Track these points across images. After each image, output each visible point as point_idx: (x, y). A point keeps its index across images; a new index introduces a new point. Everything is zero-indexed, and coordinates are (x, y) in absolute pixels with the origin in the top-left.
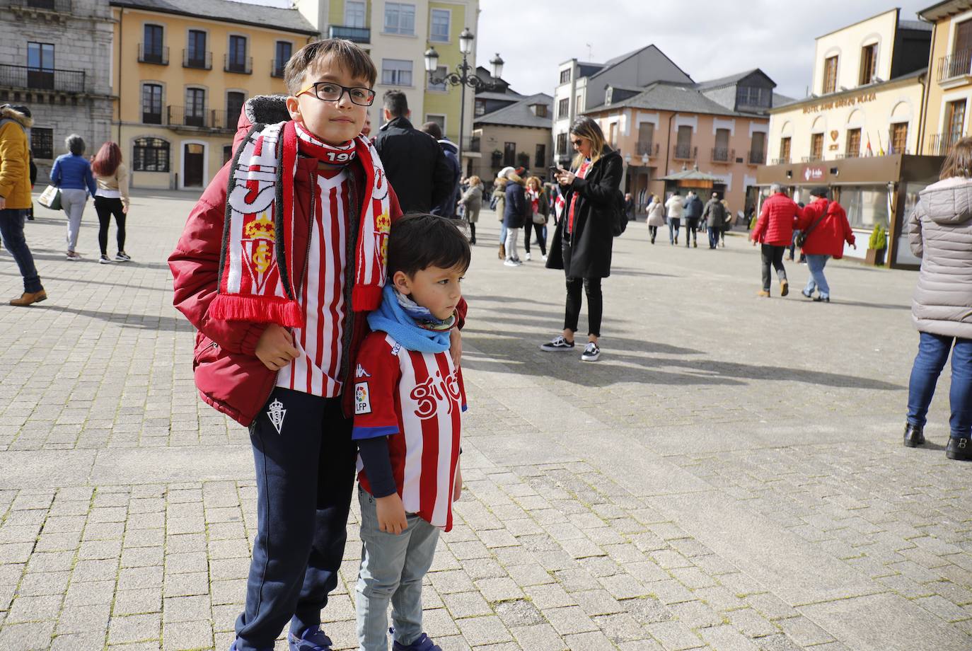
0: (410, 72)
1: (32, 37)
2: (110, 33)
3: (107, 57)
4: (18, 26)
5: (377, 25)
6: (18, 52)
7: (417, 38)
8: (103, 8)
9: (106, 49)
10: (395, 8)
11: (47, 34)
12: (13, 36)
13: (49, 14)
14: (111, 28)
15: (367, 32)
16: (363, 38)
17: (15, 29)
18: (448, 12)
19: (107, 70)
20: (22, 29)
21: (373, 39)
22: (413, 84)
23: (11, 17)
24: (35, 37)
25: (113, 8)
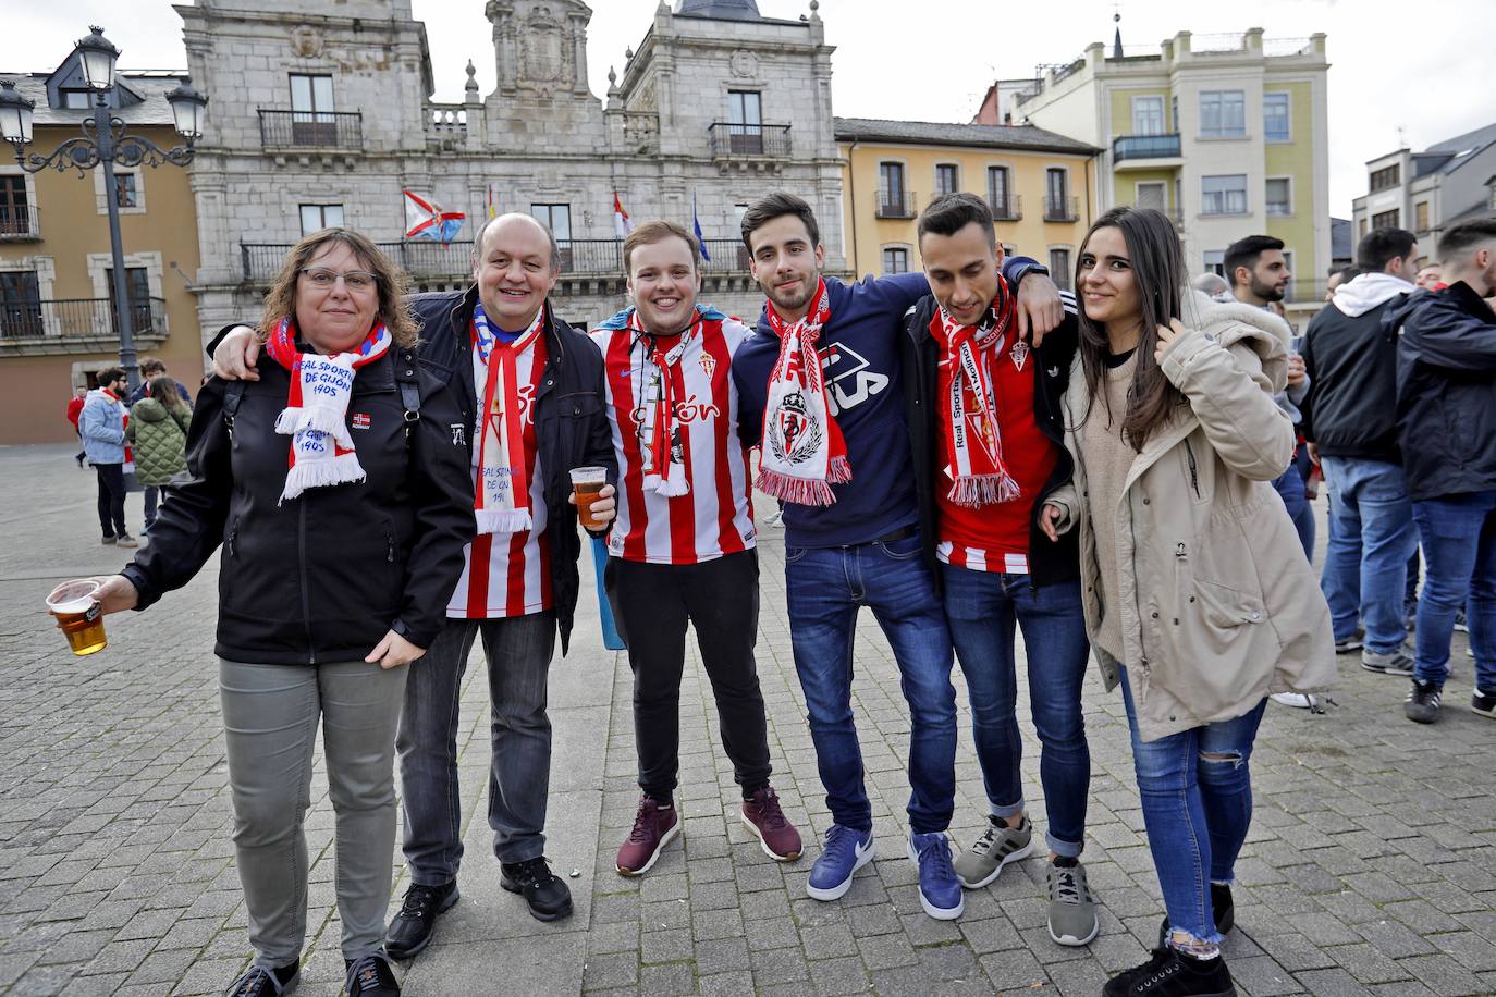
0: (1243, 191)
1: (740, 198)
2: (839, 179)
3: (836, 215)
4: (722, 184)
5: (1190, 127)
6: (725, 220)
7: (1248, 140)
8: (827, 146)
9: (834, 204)
10: (1215, 98)
11: (759, 191)
12: (716, 199)
13: (762, 162)
14: (839, 173)
15: (1176, 139)
16: (1171, 150)
17: (719, 188)
18: (1286, 95)
19: (837, 235)
20: (727, 188)
21: (1185, 150)
22: (1249, 210)
23: (712, 172)
24: (745, 197)
25: (840, 144)
